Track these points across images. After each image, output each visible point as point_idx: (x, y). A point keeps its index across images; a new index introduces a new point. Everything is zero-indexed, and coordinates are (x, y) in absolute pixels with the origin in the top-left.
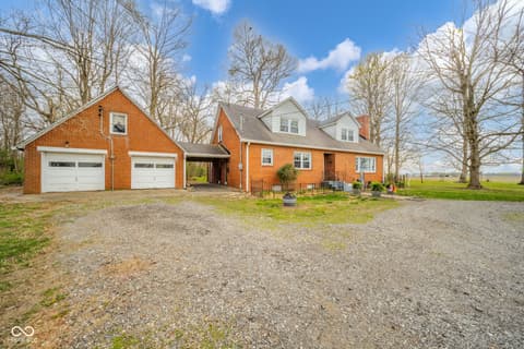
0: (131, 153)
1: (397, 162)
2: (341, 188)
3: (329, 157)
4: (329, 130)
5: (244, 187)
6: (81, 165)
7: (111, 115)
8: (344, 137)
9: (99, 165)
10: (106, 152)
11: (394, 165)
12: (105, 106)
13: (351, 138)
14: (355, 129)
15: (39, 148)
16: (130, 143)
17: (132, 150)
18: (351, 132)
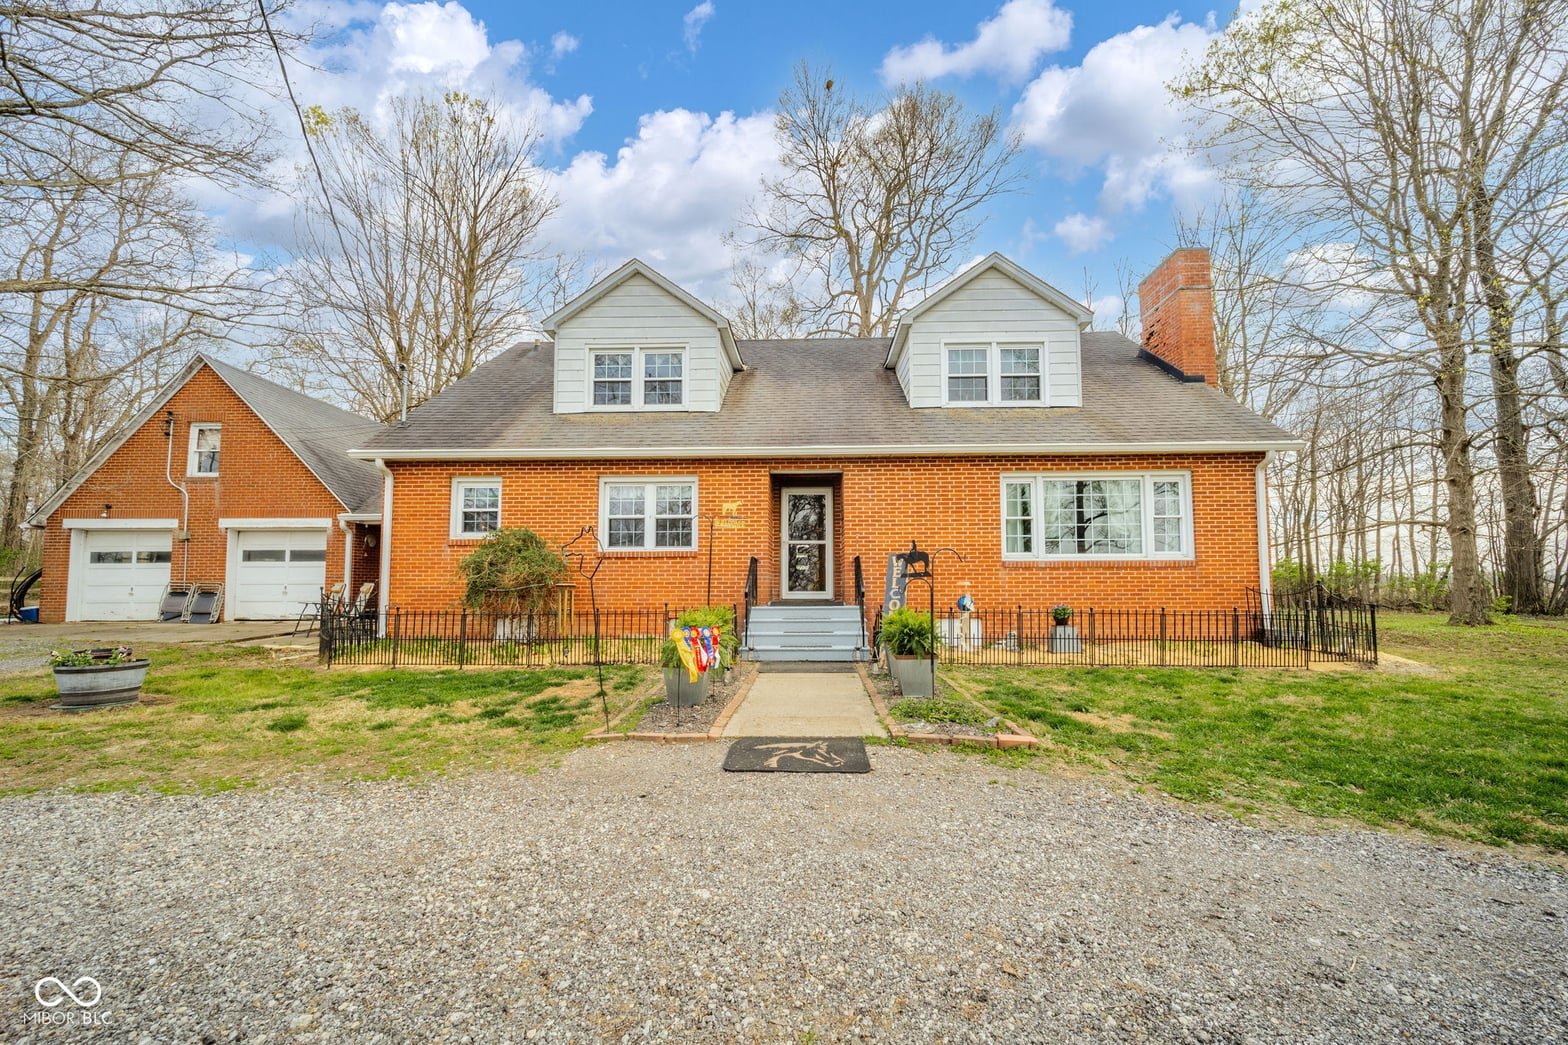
0: (224, 523)
7: (194, 432)
10: (173, 523)
12: (180, 410)
14: (1050, 334)
15: (67, 523)
16: (224, 495)
17: (227, 514)
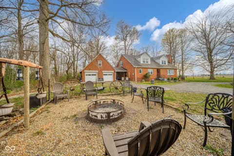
0: (103, 71)
1: (183, 71)
2: (163, 80)
3: (158, 70)
4: (157, 61)
5: (135, 80)
6: (92, 75)
8: (163, 63)
9: (95, 75)
10: (98, 71)
11: (181, 72)
12: (97, 59)
13: (165, 63)
14: (166, 60)
15: (85, 71)
16: (103, 68)
18: (165, 61)
